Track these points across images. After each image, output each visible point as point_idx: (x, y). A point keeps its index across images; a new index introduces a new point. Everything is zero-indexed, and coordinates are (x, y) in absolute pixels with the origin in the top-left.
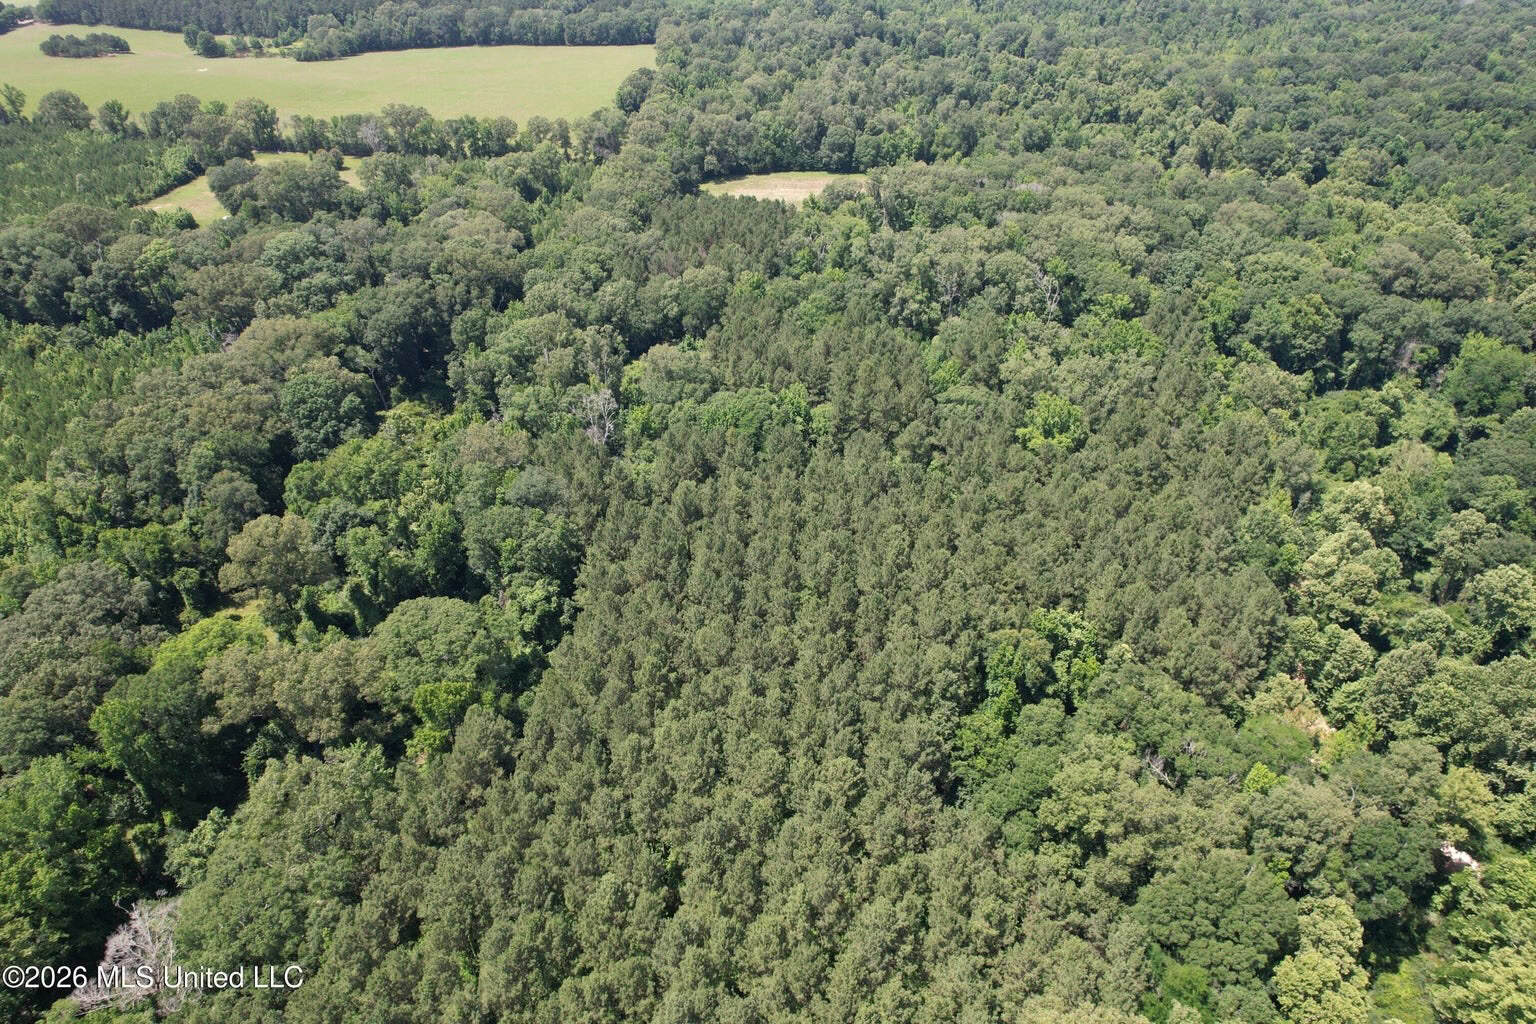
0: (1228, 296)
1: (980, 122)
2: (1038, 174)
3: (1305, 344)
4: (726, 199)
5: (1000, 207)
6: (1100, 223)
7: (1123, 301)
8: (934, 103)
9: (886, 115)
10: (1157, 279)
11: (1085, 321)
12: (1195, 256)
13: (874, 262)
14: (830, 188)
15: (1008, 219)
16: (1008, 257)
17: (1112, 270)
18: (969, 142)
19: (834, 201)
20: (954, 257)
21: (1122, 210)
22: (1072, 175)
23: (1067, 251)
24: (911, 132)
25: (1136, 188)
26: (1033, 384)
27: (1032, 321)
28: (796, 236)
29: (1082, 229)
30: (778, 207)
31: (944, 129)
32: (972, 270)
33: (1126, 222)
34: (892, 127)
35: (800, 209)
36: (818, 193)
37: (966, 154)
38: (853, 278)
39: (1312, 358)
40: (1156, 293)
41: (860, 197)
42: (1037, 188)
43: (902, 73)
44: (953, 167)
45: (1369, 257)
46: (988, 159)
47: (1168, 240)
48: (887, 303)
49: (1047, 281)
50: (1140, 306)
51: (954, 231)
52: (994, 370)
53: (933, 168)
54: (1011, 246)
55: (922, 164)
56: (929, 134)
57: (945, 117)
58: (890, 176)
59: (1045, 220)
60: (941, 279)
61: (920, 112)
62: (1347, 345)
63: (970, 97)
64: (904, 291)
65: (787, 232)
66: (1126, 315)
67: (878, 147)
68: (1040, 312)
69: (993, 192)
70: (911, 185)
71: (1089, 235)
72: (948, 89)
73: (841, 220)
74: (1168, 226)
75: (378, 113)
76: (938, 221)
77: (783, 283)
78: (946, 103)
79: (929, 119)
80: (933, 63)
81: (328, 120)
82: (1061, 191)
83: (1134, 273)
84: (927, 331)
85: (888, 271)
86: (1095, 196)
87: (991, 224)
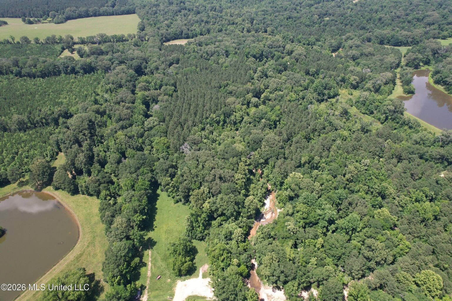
0: (247, 50)
1: (210, 27)
2: (220, 36)
3: (258, 56)
4: (172, 45)
5: (215, 42)
6: (230, 43)
7: (234, 52)
8: (201, 24)
9: (193, 28)
10: (238, 49)
11: (230, 56)
12: (243, 46)
13: (199, 52)
14: (188, 42)
15: (217, 43)
16: (217, 49)
17: (232, 49)
18: (209, 31)
19: (189, 44)
20: (210, 49)
21: (233, 40)
22: (226, 36)
23: (226, 47)
24: (198, 30)
25: (236, 37)
26: (223, 63)
27: (222, 56)
28: (185, 49)
29: (227, 44)
30: (181, 46)
31: (204, 29)
32: (213, 51)
33: (234, 42)
34: (194, 30)
35: (184, 45)
36: (186, 42)
37: (208, 34)
38: (197, 54)
39: (259, 58)
40: (238, 51)
41: (194, 43)
42: (220, 38)
43: (193, 18)
44: (207, 36)
45: (267, 44)
46: (213, 34)
47: (240, 44)
48: (202, 57)
49: (224, 51)
50: (236, 53)
51: (209, 46)
52: (218, 63)
53: (204, 37)
54: (218, 47)
55: (202, 36)
56: (201, 30)
57: (204, 27)
58: (197, 38)
59: (222, 43)
60: (209, 52)
61: (199, 27)
62: (263, 55)
63: (207, 22)
64: (204, 55)
65: (184, 49)
66: (234, 54)
67: (193, 34)
68: (223, 55)
69: (214, 40)
70: (201, 40)
71: (228, 44)
72: (203, 21)
73: (192, 46)
74: (240, 42)
75: (96, 35)
76: (207, 45)
77: (186, 56)
78: (203, 24)
79: (200, 27)
80: (199, 16)
81: (85, 37)
82: (224, 38)
83: (235, 49)
84: (209, 60)
85: (201, 52)
86: (229, 39)
87: (215, 44)
